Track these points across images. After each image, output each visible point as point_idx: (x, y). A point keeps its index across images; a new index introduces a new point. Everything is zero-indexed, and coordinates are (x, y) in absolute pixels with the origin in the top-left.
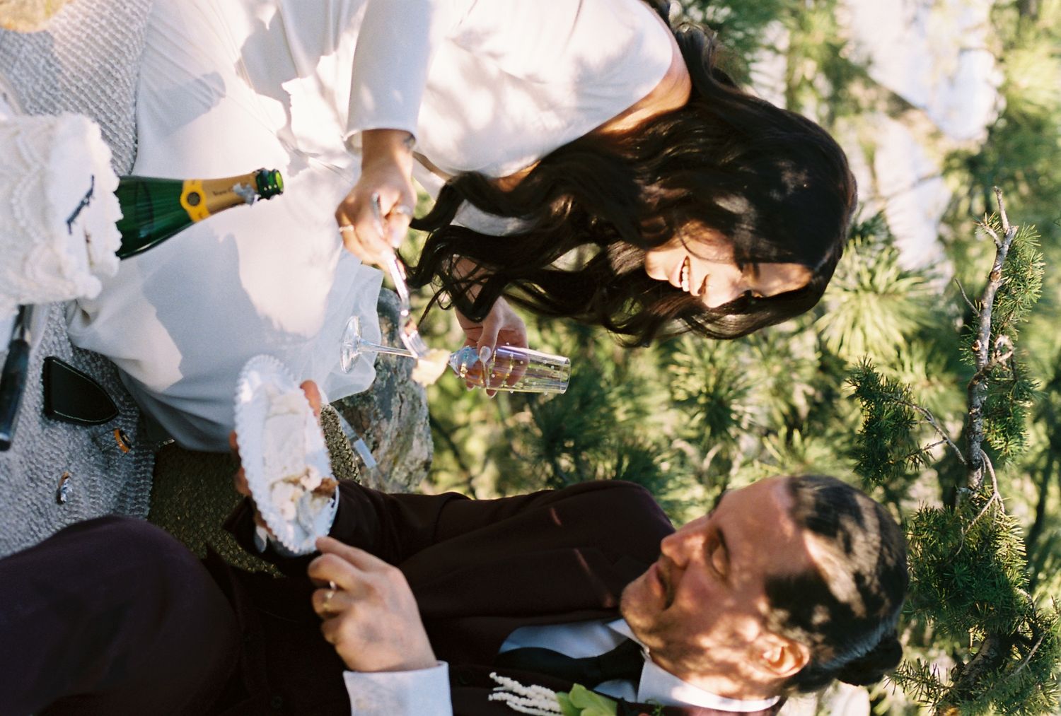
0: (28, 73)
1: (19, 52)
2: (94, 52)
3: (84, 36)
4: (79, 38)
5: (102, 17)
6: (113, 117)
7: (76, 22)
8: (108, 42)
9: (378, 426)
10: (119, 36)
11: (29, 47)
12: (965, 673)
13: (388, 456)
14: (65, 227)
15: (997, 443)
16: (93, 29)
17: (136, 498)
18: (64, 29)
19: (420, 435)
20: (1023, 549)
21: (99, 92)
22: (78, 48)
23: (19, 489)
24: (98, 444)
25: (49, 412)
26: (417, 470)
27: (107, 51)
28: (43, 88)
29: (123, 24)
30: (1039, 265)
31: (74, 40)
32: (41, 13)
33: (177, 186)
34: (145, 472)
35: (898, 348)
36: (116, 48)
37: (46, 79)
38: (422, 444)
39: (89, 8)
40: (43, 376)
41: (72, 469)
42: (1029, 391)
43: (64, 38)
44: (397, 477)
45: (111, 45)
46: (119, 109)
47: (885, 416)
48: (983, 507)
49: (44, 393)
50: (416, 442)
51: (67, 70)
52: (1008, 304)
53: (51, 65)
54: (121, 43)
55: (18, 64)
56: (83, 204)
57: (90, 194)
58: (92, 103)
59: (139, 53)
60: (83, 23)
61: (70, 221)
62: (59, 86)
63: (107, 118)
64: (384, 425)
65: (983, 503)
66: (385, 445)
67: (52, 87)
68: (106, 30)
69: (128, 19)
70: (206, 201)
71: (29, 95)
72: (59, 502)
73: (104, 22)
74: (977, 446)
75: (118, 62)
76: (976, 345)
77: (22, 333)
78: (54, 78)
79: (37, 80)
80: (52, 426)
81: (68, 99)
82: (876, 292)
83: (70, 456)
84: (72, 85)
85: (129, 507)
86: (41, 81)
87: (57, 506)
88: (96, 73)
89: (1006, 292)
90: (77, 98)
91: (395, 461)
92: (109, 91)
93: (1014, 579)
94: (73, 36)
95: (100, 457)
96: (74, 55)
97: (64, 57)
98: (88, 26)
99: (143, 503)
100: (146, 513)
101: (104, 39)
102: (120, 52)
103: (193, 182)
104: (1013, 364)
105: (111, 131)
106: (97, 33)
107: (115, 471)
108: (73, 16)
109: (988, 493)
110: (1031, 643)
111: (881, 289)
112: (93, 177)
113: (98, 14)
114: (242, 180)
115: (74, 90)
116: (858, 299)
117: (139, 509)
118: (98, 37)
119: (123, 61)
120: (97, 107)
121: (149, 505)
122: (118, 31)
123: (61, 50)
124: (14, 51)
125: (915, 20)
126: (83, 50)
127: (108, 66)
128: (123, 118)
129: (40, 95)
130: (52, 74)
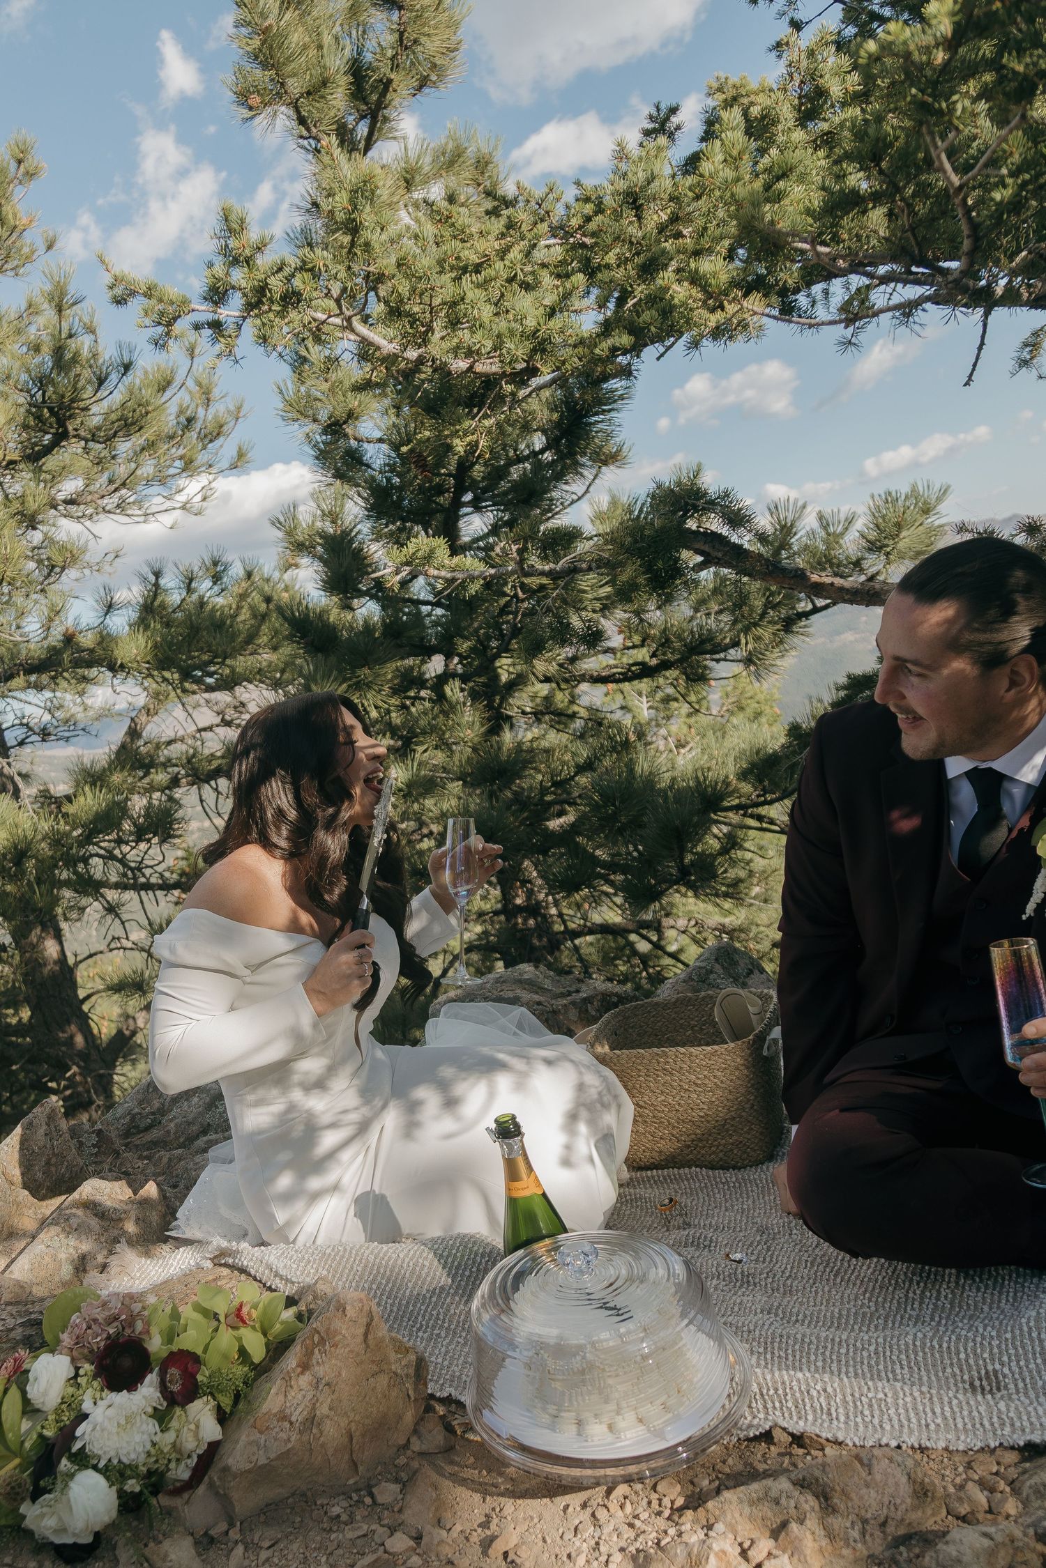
0: (435, 1347)
4: (392, 1306)
5: (371, 1288)
16: (382, 1294)
21: (429, 1279)
22: (400, 1304)
31: (395, 1309)
51: (420, 1309)
53: (421, 1326)
67: (438, 1318)
71: (452, 1340)
79: (438, 1336)
81: (443, 1303)
86: (436, 1332)
92: (426, 1270)
105: (453, 1261)
115: (434, 1299)
119: (399, 1262)
129: (448, 1329)
130: (427, 1323)
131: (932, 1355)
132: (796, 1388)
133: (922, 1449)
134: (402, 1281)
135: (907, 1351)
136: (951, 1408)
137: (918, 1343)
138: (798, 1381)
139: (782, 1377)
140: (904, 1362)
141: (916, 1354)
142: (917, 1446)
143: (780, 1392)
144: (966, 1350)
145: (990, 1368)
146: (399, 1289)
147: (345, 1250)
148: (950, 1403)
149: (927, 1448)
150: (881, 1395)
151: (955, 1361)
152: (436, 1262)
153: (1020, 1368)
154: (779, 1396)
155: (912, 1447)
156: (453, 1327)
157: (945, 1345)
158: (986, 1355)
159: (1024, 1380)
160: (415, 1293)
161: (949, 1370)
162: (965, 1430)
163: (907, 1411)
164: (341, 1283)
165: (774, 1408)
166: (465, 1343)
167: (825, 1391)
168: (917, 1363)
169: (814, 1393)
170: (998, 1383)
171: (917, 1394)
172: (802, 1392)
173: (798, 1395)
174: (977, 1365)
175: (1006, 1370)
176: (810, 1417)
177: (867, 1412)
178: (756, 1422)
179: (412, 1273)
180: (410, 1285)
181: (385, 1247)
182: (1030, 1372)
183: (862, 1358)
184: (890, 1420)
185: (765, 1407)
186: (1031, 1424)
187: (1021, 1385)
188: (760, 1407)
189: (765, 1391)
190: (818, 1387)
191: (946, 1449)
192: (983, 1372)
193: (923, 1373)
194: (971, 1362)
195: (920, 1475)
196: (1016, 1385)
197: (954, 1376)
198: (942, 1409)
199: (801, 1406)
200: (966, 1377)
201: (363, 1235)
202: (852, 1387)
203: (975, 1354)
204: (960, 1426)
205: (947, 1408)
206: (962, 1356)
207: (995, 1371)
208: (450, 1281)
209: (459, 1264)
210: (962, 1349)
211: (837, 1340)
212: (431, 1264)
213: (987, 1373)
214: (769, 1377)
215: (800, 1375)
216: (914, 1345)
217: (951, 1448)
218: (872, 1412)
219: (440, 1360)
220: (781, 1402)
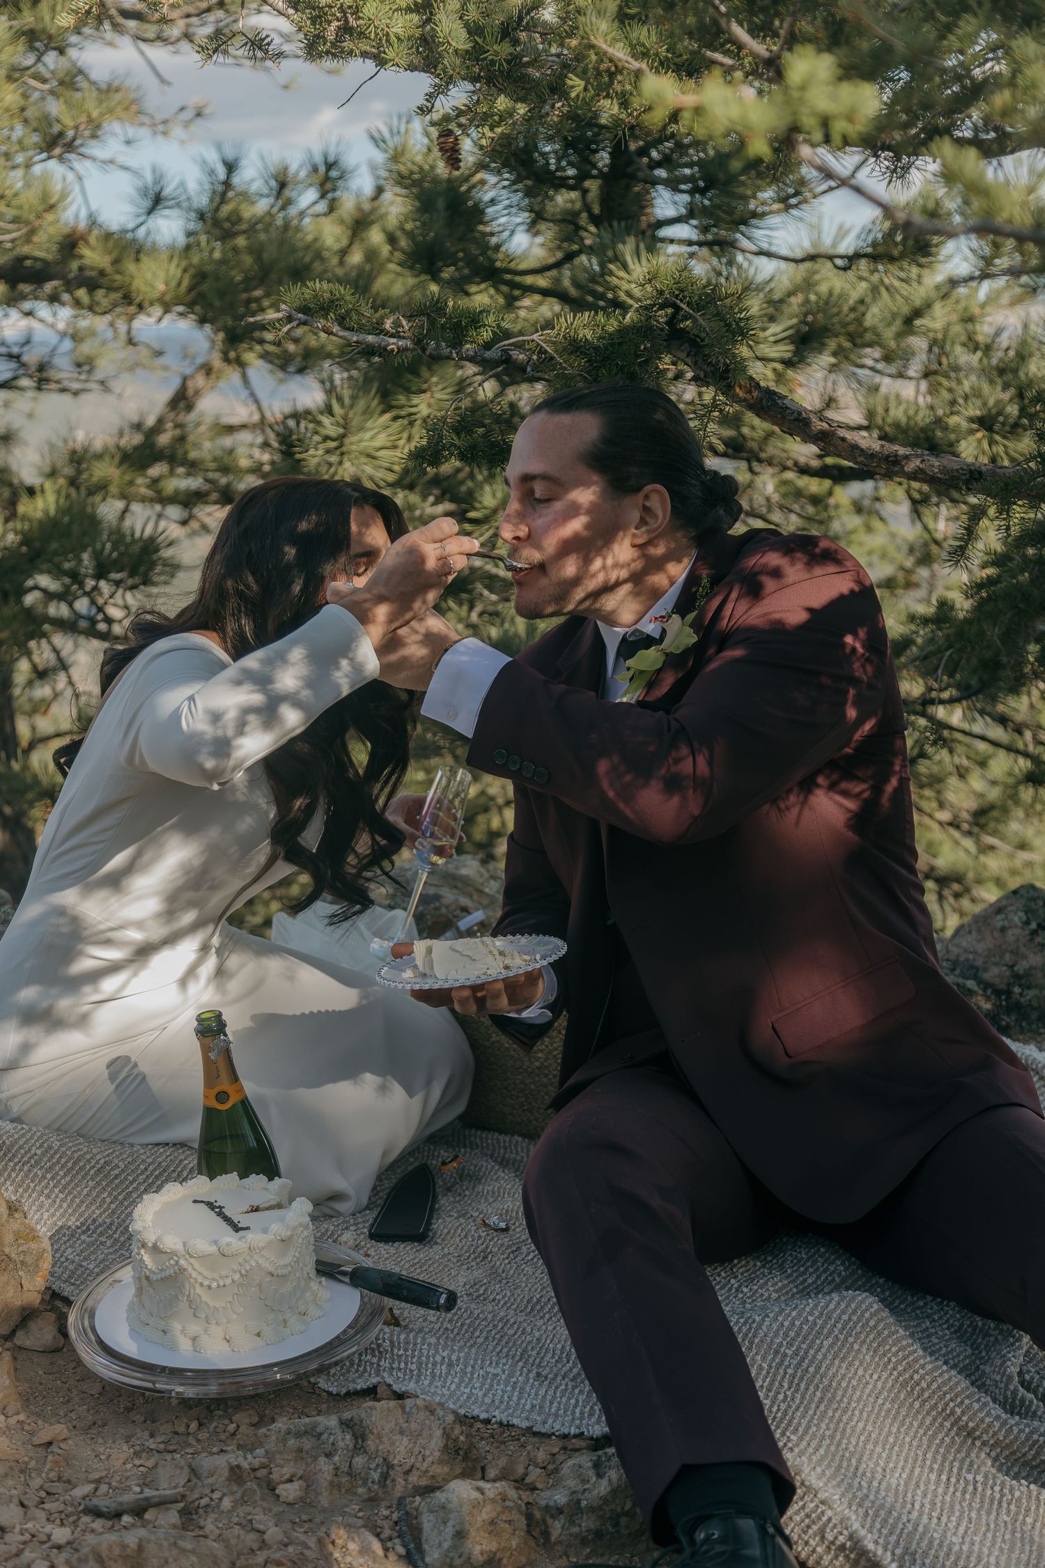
0: (94, 1252)
1: (73, 1262)
2: (76, 1185)
3: (61, 1196)
4: (63, 1201)
5: (44, 1177)
6: (142, 1167)
7: (47, 1203)
8: (69, 1171)
9: (447, 907)
10: (63, 1161)
11: (69, 1251)
12: (702, 375)
13: (475, 897)
14: (241, 1233)
15: (486, 335)
16: (55, 1186)
17: (505, 1148)
18: (53, 1215)
19: (457, 868)
20: (587, 314)
21: (117, 1182)
22: (72, 1201)
23: (494, 1274)
24: (453, 1186)
25: (421, 1237)
26: (488, 871)
27: (77, 1173)
28: (110, 1237)
29: (52, 1157)
30: (318, 285)
31: (65, 1205)
32: (33, 1245)
33: (209, 1113)
34: (481, 1138)
35: (395, 419)
36: (75, 1163)
37: (101, 1234)
38: (465, 866)
39: (34, 1190)
40: (387, 1242)
41: (476, 1214)
42: (438, 301)
43: (62, 1216)
44: (495, 889)
45: (72, 1168)
46: (134, 1161)
47: (457, 442)
48: (546, 352)
49: (403, 1241)
50: (463, 871)
51: (94, 1212)
52: (355, 317)
53: (88, 1229)
54: (70, 1158)
55: (84, 1264)
56: (221, 1214)
57: (211, 1205)
58: (127, 1188)
59: (81, 1140)
60: (48, 1197)
61: (237, 1228)
62: (108, 1221)
63: (142, 1173)
64: (446, 901)
65: (542, 351)
66: (464, 901)
67: (109, 1228)
68: (57, 1174)
69: (46, 1151)
70: (225, 1085)
72: (506, 1230)
73: (49, 1176)
74: (488, 354)
75: (89, 1161)
76: (392, 350)
77: (344, 1273)
78: (100, 1225)
79: (102, 1243)
80: (435, 1234)
82: (344, 436)
83: (464, 1215)
84: (109, 1208)
85: (513, 1156)
86: (103, 1239)
87: (511, 1232)
88: (98, 1183)
89: (344, 318)
90: (121, 1203)
91: (480, 892)
92: (116, 1172)
93: (616, 324)
94: (60, 1206)
95: (466, 1183)
96: (79, 1206)
97: (81, 1215)
98: (52, 1191)
99: (510, 1142)
100: (520, 1139)
101: (65, 1175)
102: (79, 1159)
103: (206, 1097)
104: (411, 316)
105: (155, 1170)
106: (59, 1182)
107: (480, 1170)
108: (41, 1206)
109: (532, 345)
110: (677, 309)
111: (341, 431)
112: (195, 1201)
113: (40, 1182)
114: (205, 1050)
115: (113, 1206)
116: (349, 453)
117: (516, 1146)
118: (63, 1182)
119: (88, 1156)
120: (131, 1183)
121: (513, 1135)
122: (58, 1162)
123: (73, 1219)
124: (71, 1267)
125: (102, 383)
126: (75, 1197)
127: (92, 1172)
128: (144, 1157)
130: (96, 1228)
133: (508, 1426)
142: (505, 1422)
143: (409, 1353)
149: (513, 1425)
150: (499, 1370)
155: (500, 1423)
167: (450, 1359)
172: (428, 1357)
176: (426, 1382)
177: (477, 1385)
191: (529, 1429)
202: (476, 1360)
204: (553, 1410)
217: (535, 1429)
218: (483, 1385)
219: (91, 1266)
220: (406, 1364)
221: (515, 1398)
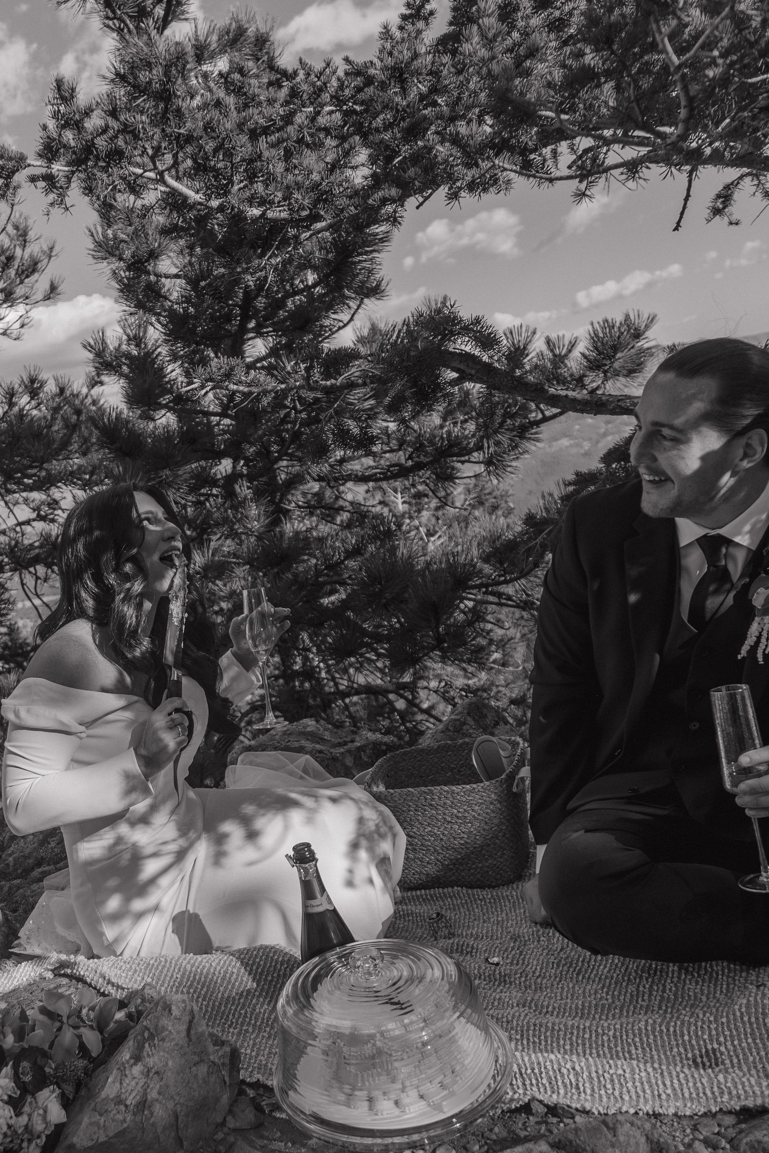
0: (244, 1041)
3: (205, 1003)
4: (207, 1006)
21: (237, 984)
22: (213, 1005)
31: (209, 1009)
51: (231, 1009)
53: (232, 1023)
79: (247, 1031)
81: (250, 1004)
92: (234, 976)
105: (257, 968)
115: (242, 1001)
129: (254, 1025)
130: (237, 1021)
131: (661, 1037)
132: (549, 1067)
133: (656, 1116)
134: (215, 986)
135: (640, 1035)
136: (679, 1081)
137: (649, 1028)
138: (551, 1061)
139: (537, 1058)
140: (638, 1044)
141: (648, 1037)
142: (651, 1113)
143: (537, 1071)
144: (689, 1032)
145: (709, 1047)
146: (213, 993)
147: (166, 961)
148: (678, 1076)
149: (660, 1114)
150: (620, 1072)
151: (680, 1042)
152: (243, 970)
153: (734, 1046)
154: (535, 1074)
155: (648, 1114)
156: (258, 1023)
157: (672, 1029)
158: (706, 1037)
159: (737, 1057)
160: (226, 995)
161: (675, 1050)
162: (691, 1099)
163: (642, 1084)
164: (163, 989)
165: (532, 1084)
166: (270, 1037)
167: (574, 1069)
168: (649, 1045)
169: (564, 1071)
170: (716, 1059)
171: (650, 1070)
172: (554, 1071)
173: (551, 1073)
174: (699, 1045)
175: (723, 1049)
176: (562, 1091)
177: (609, 1086)
178: (516, 1096)
179: (223, 978)
180: (221, 989)
181: (199, 958)
182: (743, 1049)
183: (603, 1041)
184: (629, 1092)
185: (524, 1084)
186: (745, 1092)
187: (735, 1061)
188: (520, 1084)
189: (523, 1071)
190: (568, 1066)
191: (676, 1115)
192: (704, 1050)
193: (654, 1053)
194: (694, 1042)
195: (656, 1136)
196: (731, 1061)
197: (680, 1054)
198: (672, 1082)
199: (554, 1082)
200: (690, 1055)
201: (180, 948)
202: (596, 1066)
203: (697, 1036)
204: (687, 1095)
205: (675, 1081)
206: (686, 1038)
207: (714, 1050)
208: (255, 985)
209: (263, 971)
210: (686, 1032)
211: (582, 1027)
212: (239, 971)
213: (707, 1051)
214: (526, 1059)
215: (552, 1057)
216: (646, 1029)
217: (680, 1113)
218: (613, 1085)
219: (249, 1051)
220: (537, 1079)
221: (648, 1091)
